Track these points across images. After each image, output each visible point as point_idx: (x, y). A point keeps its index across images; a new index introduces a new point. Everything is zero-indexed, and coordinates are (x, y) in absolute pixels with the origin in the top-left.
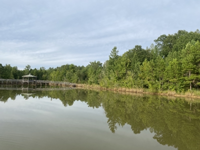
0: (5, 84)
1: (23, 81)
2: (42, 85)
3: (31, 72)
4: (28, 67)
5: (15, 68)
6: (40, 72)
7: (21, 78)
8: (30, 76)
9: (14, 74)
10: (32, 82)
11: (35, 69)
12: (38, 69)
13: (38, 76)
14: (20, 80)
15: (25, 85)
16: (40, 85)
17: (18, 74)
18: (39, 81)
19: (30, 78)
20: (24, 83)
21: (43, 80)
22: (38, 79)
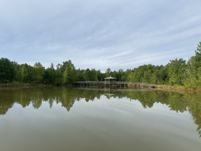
0: (92, 85)
1: (105, 82)
2: (122, 86)
3: (112, 74)
4: (109, 70)
5: (99, 72)
6: (119, 74)
7: (104, 80)
8: (110, 78)
9: (98, 77)
10: (113, 83)
11: (115, 71)
12: (117, 71)
13: (117, 77)
14: (103, 82)
15: (107, 86)
16: (119, 86)
17: (101, 77)
18: (119, 83)
19: (111, 80)
20: (107, 84)
21: (121, 81)
22: (117, 81)
